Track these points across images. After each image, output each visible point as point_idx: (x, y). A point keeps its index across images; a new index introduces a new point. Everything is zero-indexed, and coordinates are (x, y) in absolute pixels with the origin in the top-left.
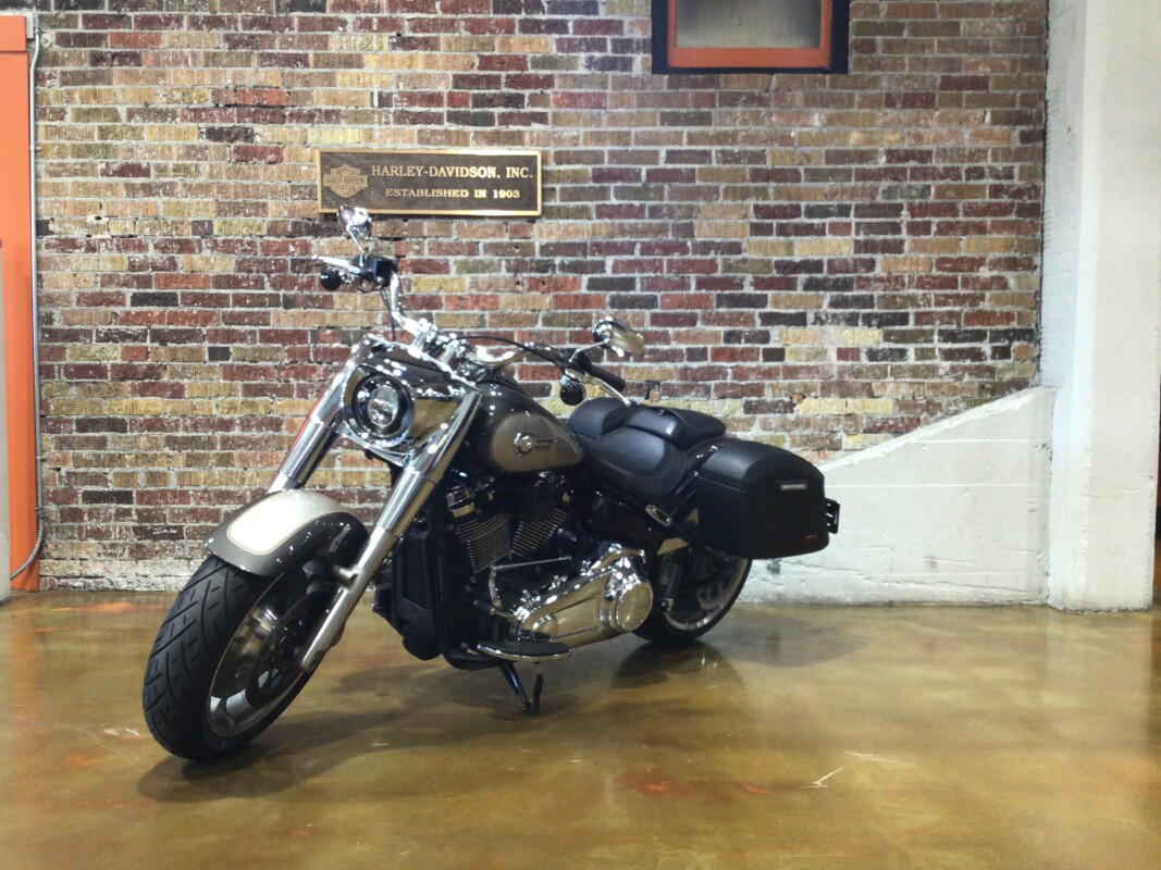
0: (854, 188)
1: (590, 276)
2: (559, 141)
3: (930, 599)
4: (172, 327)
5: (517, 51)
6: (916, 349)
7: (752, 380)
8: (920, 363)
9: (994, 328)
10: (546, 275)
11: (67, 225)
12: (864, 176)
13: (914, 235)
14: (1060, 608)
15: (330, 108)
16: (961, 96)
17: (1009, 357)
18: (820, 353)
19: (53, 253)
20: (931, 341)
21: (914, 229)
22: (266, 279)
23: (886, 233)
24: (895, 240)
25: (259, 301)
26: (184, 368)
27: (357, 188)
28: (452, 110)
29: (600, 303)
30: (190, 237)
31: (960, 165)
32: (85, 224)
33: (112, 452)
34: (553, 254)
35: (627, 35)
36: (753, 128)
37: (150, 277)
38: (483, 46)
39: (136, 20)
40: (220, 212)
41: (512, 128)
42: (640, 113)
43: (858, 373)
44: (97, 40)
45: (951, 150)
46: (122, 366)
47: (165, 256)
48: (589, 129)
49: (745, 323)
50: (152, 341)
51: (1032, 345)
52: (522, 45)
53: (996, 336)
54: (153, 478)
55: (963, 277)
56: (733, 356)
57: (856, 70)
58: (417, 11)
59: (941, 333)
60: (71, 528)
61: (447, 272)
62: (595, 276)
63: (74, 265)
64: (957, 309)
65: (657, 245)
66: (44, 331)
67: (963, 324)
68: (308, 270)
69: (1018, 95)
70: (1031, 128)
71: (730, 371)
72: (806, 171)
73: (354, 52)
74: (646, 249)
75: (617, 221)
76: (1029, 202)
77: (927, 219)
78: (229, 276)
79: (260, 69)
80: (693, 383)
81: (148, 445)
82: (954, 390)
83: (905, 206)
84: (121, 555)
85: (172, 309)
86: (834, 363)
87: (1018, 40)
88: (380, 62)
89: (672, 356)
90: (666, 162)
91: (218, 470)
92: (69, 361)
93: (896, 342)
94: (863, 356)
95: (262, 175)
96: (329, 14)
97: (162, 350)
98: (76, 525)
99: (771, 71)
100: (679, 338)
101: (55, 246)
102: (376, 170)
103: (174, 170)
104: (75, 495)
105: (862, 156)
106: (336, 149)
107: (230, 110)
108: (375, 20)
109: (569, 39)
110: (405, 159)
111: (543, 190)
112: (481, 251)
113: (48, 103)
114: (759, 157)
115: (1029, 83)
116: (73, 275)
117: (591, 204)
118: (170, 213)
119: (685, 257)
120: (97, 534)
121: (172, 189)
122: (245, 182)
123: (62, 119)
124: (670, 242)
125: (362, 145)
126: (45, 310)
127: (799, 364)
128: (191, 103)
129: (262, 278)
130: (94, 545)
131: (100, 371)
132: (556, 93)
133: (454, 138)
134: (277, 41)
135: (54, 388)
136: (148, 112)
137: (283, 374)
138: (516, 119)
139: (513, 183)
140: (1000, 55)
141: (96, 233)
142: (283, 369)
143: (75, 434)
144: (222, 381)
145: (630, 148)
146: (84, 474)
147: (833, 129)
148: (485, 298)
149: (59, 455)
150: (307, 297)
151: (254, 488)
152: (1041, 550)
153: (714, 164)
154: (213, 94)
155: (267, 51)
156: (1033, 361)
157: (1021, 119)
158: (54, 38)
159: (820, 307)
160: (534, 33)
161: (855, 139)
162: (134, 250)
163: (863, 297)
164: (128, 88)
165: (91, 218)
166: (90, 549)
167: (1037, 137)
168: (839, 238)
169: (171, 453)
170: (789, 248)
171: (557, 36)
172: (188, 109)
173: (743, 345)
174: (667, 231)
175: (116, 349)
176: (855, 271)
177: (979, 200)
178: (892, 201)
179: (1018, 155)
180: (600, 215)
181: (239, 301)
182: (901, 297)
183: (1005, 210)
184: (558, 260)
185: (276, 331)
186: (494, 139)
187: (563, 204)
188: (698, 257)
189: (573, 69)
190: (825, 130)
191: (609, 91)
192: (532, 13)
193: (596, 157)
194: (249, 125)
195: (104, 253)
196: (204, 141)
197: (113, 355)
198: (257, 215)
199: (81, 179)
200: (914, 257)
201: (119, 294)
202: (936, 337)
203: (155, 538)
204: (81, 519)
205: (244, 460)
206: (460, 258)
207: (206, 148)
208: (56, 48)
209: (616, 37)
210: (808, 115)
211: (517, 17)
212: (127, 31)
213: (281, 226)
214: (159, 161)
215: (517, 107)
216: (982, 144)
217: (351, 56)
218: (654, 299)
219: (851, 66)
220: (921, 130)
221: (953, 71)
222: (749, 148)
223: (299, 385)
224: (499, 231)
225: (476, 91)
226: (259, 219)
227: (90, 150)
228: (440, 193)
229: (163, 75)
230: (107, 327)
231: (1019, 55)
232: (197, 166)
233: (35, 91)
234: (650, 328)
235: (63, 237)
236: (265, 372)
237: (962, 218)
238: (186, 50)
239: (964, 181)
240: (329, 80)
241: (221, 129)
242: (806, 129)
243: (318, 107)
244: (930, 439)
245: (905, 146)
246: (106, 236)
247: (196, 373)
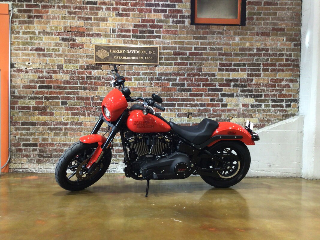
0: (247, 59)
1: (172, 82)
2: (164, 43)
3: (269, 176)
4: (50, 95)
5: (152, 18)
6: (264, 104)
7: (218, 113)
8: (265, 108)
9: (286, 99)
10: (160, 82)
11: (20, 65)
12: (250, 55)
13: (264, 72)
14: (306, 178)
15: (98, 33)
16: (277, 33)
17: (290, 107)
18: (237, 105)
19: (16, 73)
20: (269, 102)
21: (264, 70)
22: (78, 82)
23: (256, 72)
24: (259, 73)
25: (76, 88)
26: (54, 107)
27: (106, 56)
28: (133, 34)
29: (175, 90)
30: (56, 69)
31: (277, 53)
32: (25, 65)
33: (32, 132)
34: (162, 76)
35: (184, 14)
36: (219, 41)
37: (44, 81)
38: (142, 16)
39: (41, 6)
40: (65, 62)
41: (150, 40)
42: (188, 36)
43: (248, 111)
44: (30, 11)
45: (275, 48)
46: (35, 107)
47: (49, 75)
48: (173, 40)
49: (216, 96)
50: (44, 99)
51: (297, 104)
52: (154, 16)
53: (287, 101)
54: (44, 139)
55: (278, 84)
56: (213, 106)
57: (248, 25)
58: (124, 5)
59: (271, 100)
60: (19, 154)
61: (131, 81)
62: (174, 82)
63: (22, 77)
64: (276, 93)
65: (191, 74)
66: (12, 96)
67: (278, 97)
68: (91, 79)
69: (293, 33)
70: (297, 42)
71: (212, 110)
72: (234, 53)
73: (105, 17)
74: (188, 75)
75: (180, 67)
76: (296, 63)
77: (268, 67)
78: (68, 81)
79: (78, 21)
80: (201, 113)
81: (43, 130)
82: (275, 116)
83: (262, 64)
84: (34, 162)
85: (51, 90)
86: (241, 108)
87: (293, 18)
88: (113, 20)
89: (196, 105)
90: (194, 50)
91: (63, 137)
92: (19, 105)
93: (259, 102)
94: (250, 106)
95: (78, 52)
96: (98, 6)
97: (47, 102)
98: (20, 153)
99: (224, 25)
100: (197, 100)
101: (16, 71)
102: (111, 51)
103: (52, 50)
104: (20, 144)
105: (250, 50)
106: (100, 45)
107: (69, 33)
108: (112, 8)
109: (167, 15)
110: (120, 48)
111: (159, 57)
112: (141, 75)
113: (15, 29)
114: (221, 49)
115: (296, 30)
116: (21, 80)
117: (173, 62)
118: (50, 62)
119: (199, 77)
120: (27, 156)
121: (51, 55)
122: (73, 54)
123: (19, 34)
124: (195, 73)
125: (107, 43)
126: (13, 90)
127: (231, 108)
128: (57, 30)
129: (77, 82)
130: (26, 159)
131: (29, 108)
132: (163, 30)
133: (134, 42)
134: (83, 13)
135: (15, 113)
136: (44, 33)
137: (83, 109)
138: (152, 37)
139: (151, 55)
140: (288, 22)
141: (28, 67)
142: (83, 108)
143: (21, 126)
144: (65, 111)
145: (184, 46)
146: (23, 138)
147: (241, 42)
148: (142, 88)
149: (16, 132)
150: (90, 87)
151: (74, 143)
152: (300, 162)
153: (208, 51)
154: (64, 28)
155: (80, 16)
156: (297, 108)
157: (294, 40)
158: (17, 11)
159: (237, 92)
160: (157, 13)
161: (247, 45)
162: (40, 73)
163: (250, 89)
164: (39, 25)
165: (27, 63)
166: (24, 160)
167: (298, 45)
168: (243, 72)
169: (49, 132)
170: (229, 75)
171: (164, 14)
172: (56, 32)
173: (216, 103)
174: (194, 70)
175: (33, 102)
176: (248, 82)
177: (282, 63)
178: (258, 62)
179: (293, 50)
180: (175, 65)
181: (70, 88)
182: (260, 89)
183: (289, 65)
184: (163, 78)
185: (81, 97)
186: (145, 43)
187: (165, 61)
188: (203, 77)
189: (168, 23)
190: (239, 42)
191: (178, 30)
192: (157, 7)
193: (175, 48)
194: (74, 37)
195: (30, 74)
196: (61, 42)
197: (33, 103)
198: (76, 63)
199: (24, 52)
200: (264, 78)
201: (35, 85)
202: (270, 101)
203: (44, 157)
204: (22, 152)
205: (71, 134)
206: (134, 76)
207: (62, 43)
208: (17, 13)
209: (181, 14)
210: (234, 38)
211: (153, 8)
212: (39, 9)
213: (83, 67)
214: (48, 47)
215: (152, 34)
216: (283, 47)
217: (104, 18)
218: (191, 89)
219: (246, 24)
220: (266, 43)
221: (275, 26)
222: (218, 47)
223: (87, 113)
224: (146, 69)
225: (140, 29)
226: (77, 65)
227: (27, 43)
228: (129, 57)
229: (49, 22)
230: (31, 95)
231: (293, 22)
232: (59, 49)
233: (11, 25)
234: (189, 97)
235: (18, 68)
236: (78, 109)
237: (277, 67)
238: (56, 15)
239: (278, 57)
240: (98, 25)
241: (66, 38)
242: (234, 42)
243: (95, 32)
244: (269, 130)
245: (262, 47)
246: (31, 68)
247: (57, 109)
